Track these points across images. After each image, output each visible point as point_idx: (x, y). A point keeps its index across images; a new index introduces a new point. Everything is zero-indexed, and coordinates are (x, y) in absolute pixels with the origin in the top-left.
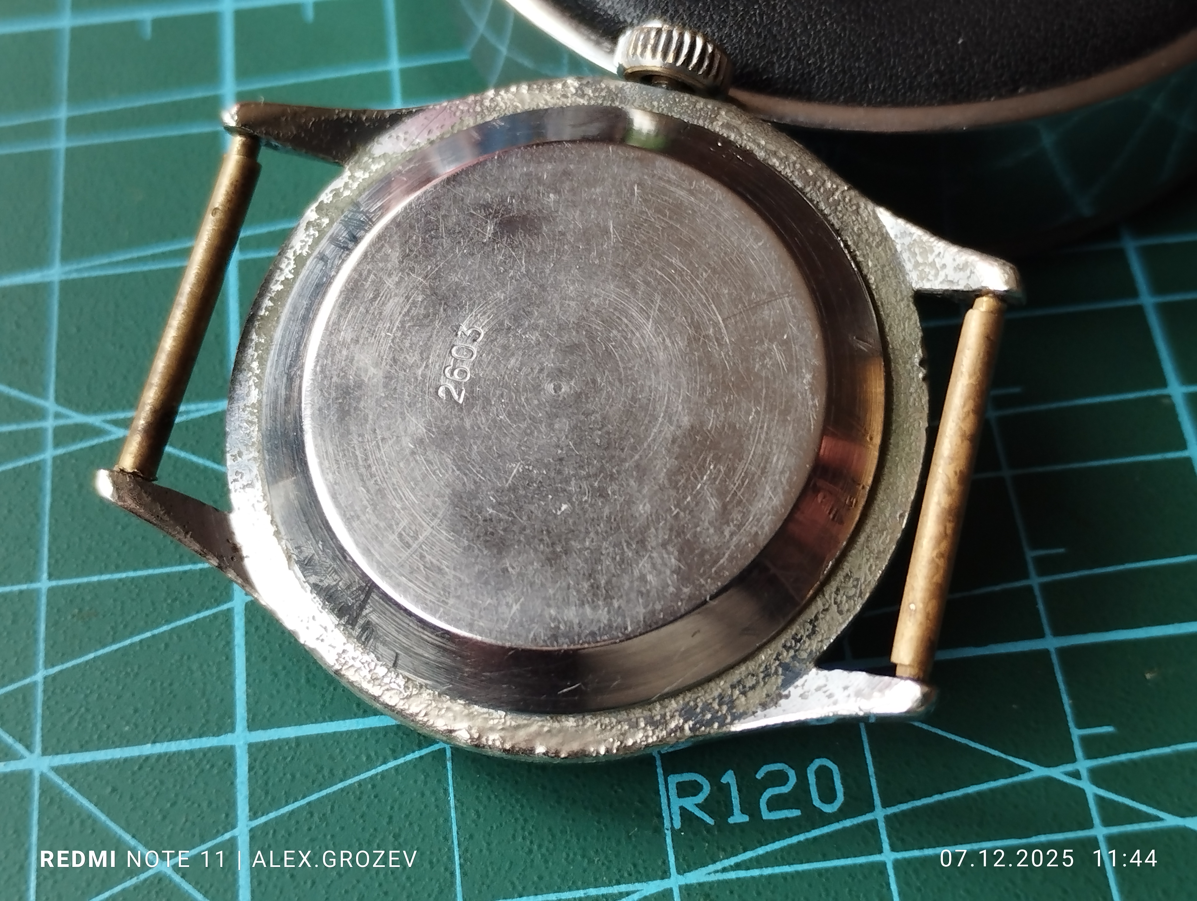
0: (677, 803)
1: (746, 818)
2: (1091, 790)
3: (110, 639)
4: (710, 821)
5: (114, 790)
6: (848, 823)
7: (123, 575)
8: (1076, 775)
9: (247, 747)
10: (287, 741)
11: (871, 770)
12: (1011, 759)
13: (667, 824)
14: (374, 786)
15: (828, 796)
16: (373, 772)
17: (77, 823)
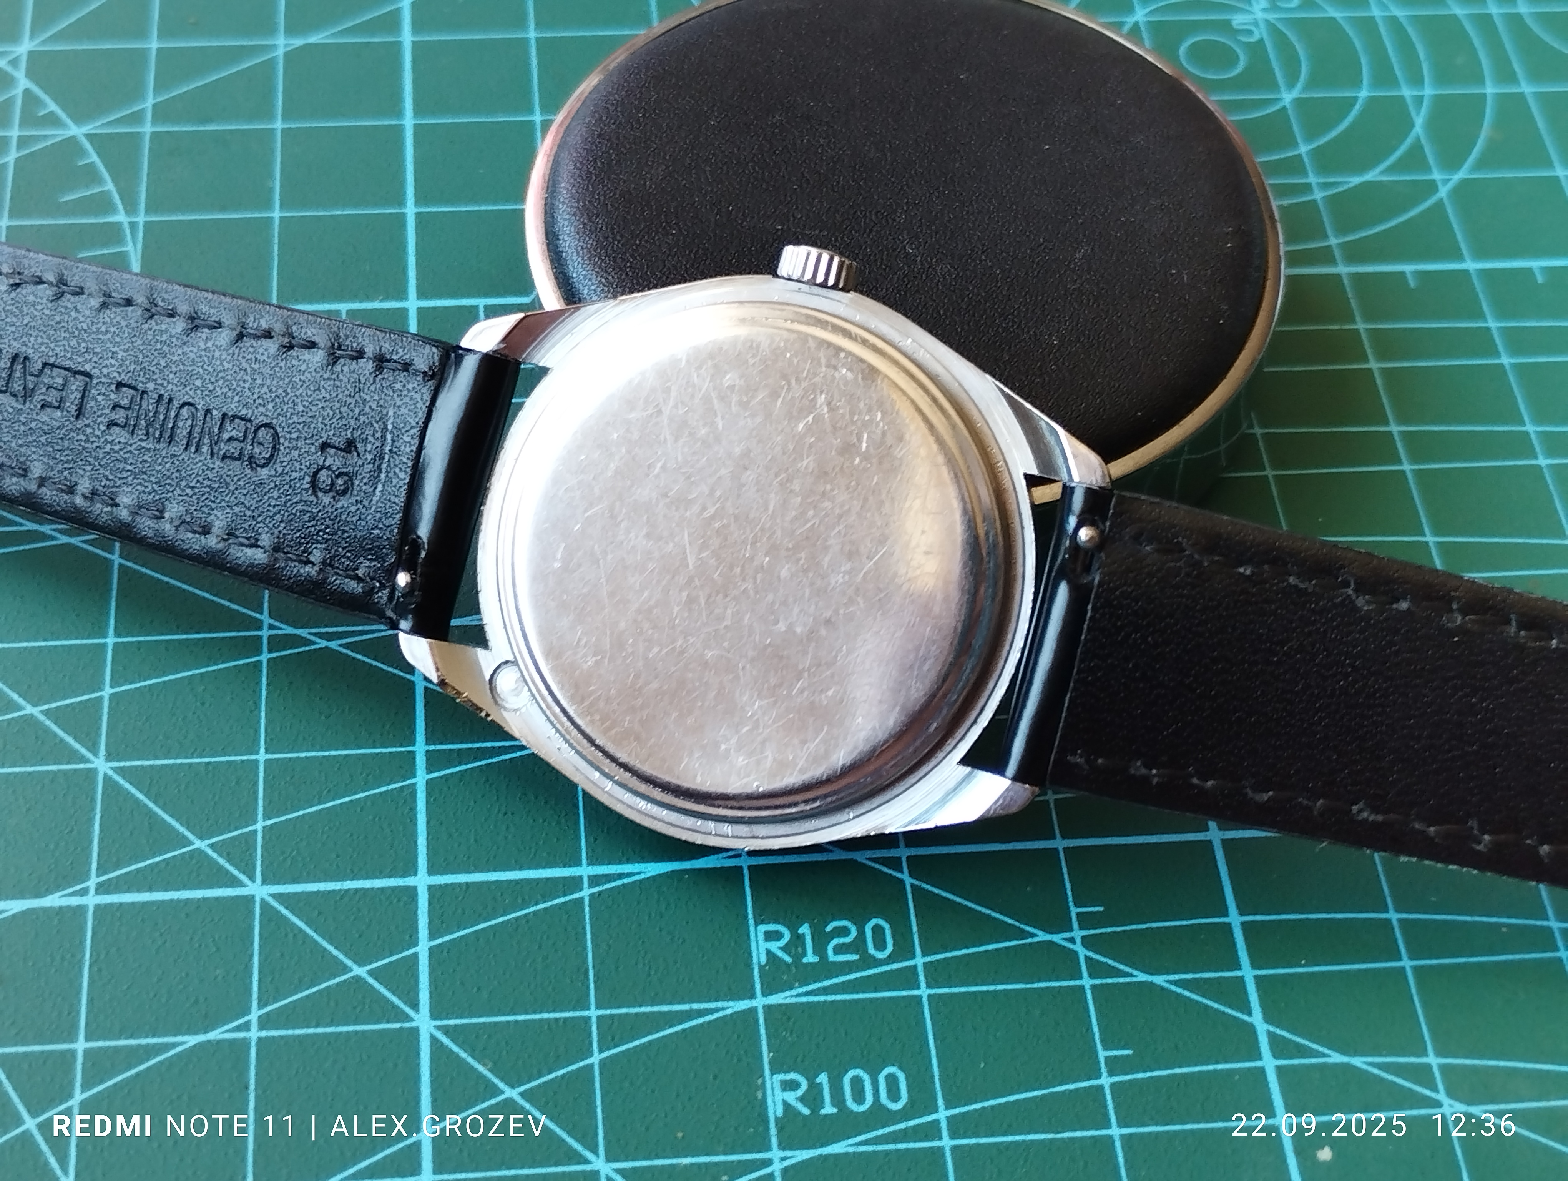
0: (764, 946)
1: (816, 959)
2: (1082, 952)
3: (316, 801)
4: (788, 959)
5: (320, 913)
6: (895, 966)
7: (327, 753)
8: (1072, 940)
9: (426, 888)
10: (459, 885)
11: (915, 929)
12: (1022, 926)
13: (755, 960)
14: (527, 922)
15: (880, 945)
16: (527, 911)
17: (291, 935)
